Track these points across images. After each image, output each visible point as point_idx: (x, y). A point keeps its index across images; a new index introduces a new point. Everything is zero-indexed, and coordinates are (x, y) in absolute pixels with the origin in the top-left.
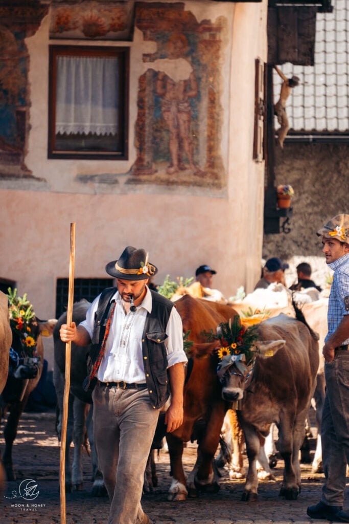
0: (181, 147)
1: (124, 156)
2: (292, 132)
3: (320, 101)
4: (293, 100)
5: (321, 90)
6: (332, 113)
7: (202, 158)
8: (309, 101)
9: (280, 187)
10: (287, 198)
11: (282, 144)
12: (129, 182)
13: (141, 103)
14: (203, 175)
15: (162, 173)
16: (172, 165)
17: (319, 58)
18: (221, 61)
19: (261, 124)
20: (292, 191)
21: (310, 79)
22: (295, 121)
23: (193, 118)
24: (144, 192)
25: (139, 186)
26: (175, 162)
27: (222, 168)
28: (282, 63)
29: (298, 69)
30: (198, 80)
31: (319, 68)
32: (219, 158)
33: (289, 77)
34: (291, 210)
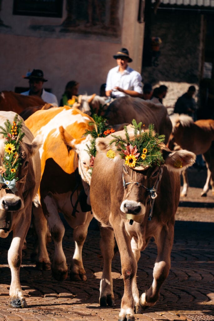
0: (94, 11)
1: (60, 16)
2: (162, 5)
7: (107, 19)
9: (154, 38)
10: (157, 45)
11: (155, 12)
12: (62, 31)
14: (107, 29)
15: (82, 27)
16: (88, 22)
20: (160, 41)
24: (70, 37)
25: (68, 34)
26: (90, 20)
27: (119, 25)
32: (117, 19)
34: (159, 52)
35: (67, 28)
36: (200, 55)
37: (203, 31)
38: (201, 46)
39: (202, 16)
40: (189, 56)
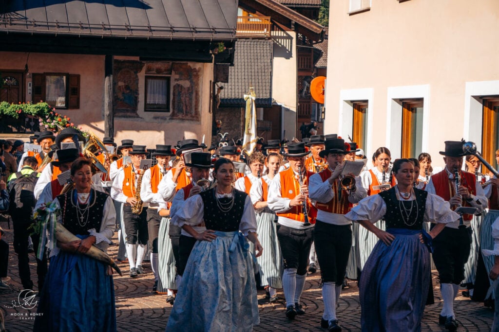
0: (186, 108)
1: (169, 111)
4: (221, 93)
7: (193, 112)
9: (217, 121)
10: (219, 124)
12: (170, 119)
13: (174, 94)
14: (193, 117)
15: (180, 116)
16: (183, 114)
17: (229, 80)
18: (199, 81)
19: (212, 101)
20: (221, 122)
21: (226, 87)
23: (191, 99)
25: (173, 121)
26: (185, 113)
27: (199, 115)
28: (218, 82)
29: (223, 84)
30: (192, 87)
31: (229, 84)
32: (199, 112)
33: (220, 86)
34: (220, 128)
35: (173, 117)
36: (242, 128)
37: (243, 116)
38: (242, 124)
39: (242, 108)
40: (236, 129)
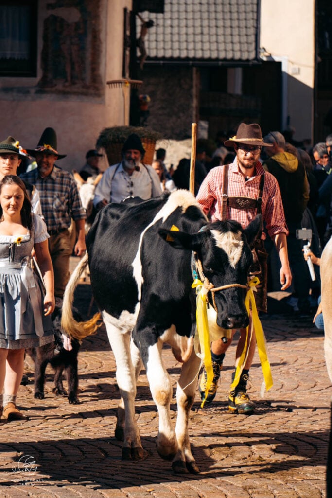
0: (73, 69)
1: (34, 75)
2: (149, 58)
3: (168, 37)
4: (149, 37)
5: (168, 30)
6: (176, 45)
7: (88, 75)
8: (161, 38)
9: (141, 96)
10: (146, 103)
11: (142, 66)
12: (37, 92)
13: (45, 39)
14: (87, 87)
15: (60, 87)
16: (66, 81)
17: (167, 8)
18: (100, 9)
19: (128, 53)
20: (148, 99)
21: (161, 22)
22: (151, 51)
23: (82, 48)
24: (47, 99)
25: (44, 95)
26: (69, 78)
27: (101, 83)
28: (142, 11)
29: (153, 16)
30: (85, 22)
31: (168, 15)
32: (99, 76)
33: (147, 20)
34: (148, 112)
35: (43, 88)
36: (194, 113)
37: (196, 85)
38: (195, 103)
39: (195, 69)
40: (181, 115)
